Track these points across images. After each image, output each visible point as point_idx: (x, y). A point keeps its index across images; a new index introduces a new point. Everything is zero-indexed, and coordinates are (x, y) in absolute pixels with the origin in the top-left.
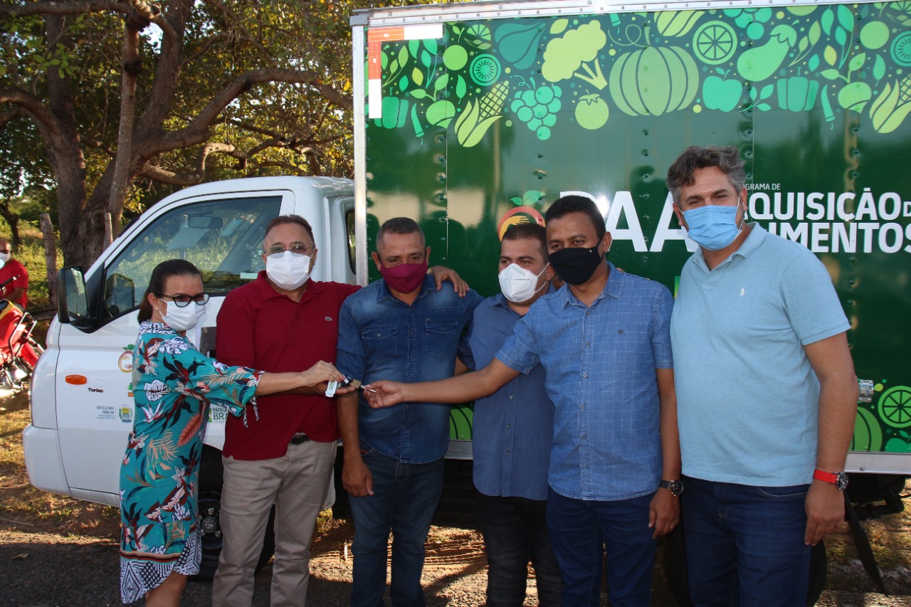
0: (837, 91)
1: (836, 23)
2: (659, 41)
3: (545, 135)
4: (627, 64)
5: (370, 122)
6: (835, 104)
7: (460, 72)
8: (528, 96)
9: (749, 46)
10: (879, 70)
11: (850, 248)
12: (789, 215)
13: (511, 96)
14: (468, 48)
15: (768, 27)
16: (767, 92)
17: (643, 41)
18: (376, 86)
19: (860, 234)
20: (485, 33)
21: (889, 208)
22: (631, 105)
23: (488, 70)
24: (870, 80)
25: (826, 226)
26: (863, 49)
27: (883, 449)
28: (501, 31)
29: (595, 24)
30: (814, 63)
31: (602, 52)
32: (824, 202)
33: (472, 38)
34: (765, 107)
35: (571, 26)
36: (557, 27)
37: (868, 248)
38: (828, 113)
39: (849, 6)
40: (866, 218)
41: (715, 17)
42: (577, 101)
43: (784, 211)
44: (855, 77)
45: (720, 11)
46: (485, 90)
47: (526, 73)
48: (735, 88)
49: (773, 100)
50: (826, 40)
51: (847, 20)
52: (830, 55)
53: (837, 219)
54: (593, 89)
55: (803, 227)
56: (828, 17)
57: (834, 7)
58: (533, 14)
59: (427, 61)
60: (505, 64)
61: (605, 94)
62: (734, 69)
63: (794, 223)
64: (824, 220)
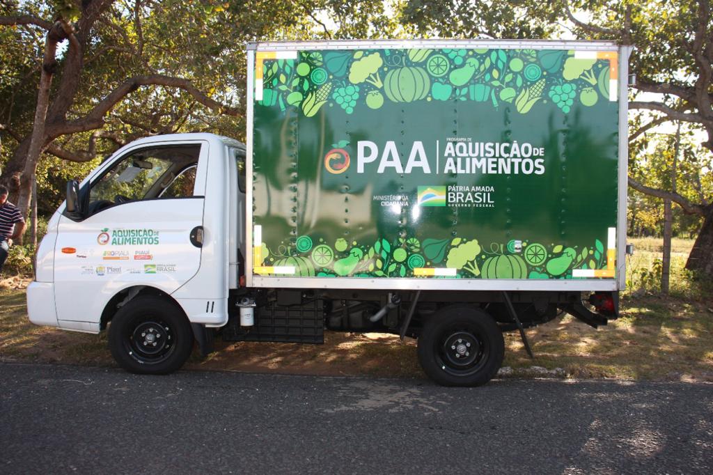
0: (499, 91)
1: (498, 58)
2: (410, 64)
3: (350, 111)
4: (393, 76)
5: (256, 103)
6: (498, 98)
7: (306, 77)
8: (342, 90)
9: (456, 68)
10: (519, 82)
11: (508, 171)
12: (476, 154)
13: (332, 91)
14: (311, 65)
15: (465, 59)
16: (464, 91)
17: (401, 63)
18: (260, 83)
19: (513, 164)
20: (320, 57)
21: (526, 152)
22: (395, 96)
23: (320, 76)
24: (515, 87)
25: (495, 160)
26: (511, 72)
27: (528, 277)
28: (328, 56)
29: (377, 54)
30: (488, 77)
31: (381, 69)
32: (494, 148)
33: (312, 59)
34: (463, 99)
35: (365, 55)
36: (357, 55)
37: (516, 172)
38: (495, 102)
39: (504, 50)
40: (515, 156)
41: (438, 53)
42: (367, 94)
43: (474, 152)
44: (508, 85)
45: (441, 50)
46: (319, 87)
47: (341, 79)
48: (449, 89)
49: (467, 95)
50: (494, 66)
51: (503, 57)
52: (495, 73)
53: (501, 157)
54: (376, 88)
55: (483, 160)
56: (494, 55)
57: (497, 50)
58: (345, 48)
59: (288, 70)
60: (329, 73)
61: (382, 91)
62: (448, 79)
63: (479, 158)
64: (494, 157)
